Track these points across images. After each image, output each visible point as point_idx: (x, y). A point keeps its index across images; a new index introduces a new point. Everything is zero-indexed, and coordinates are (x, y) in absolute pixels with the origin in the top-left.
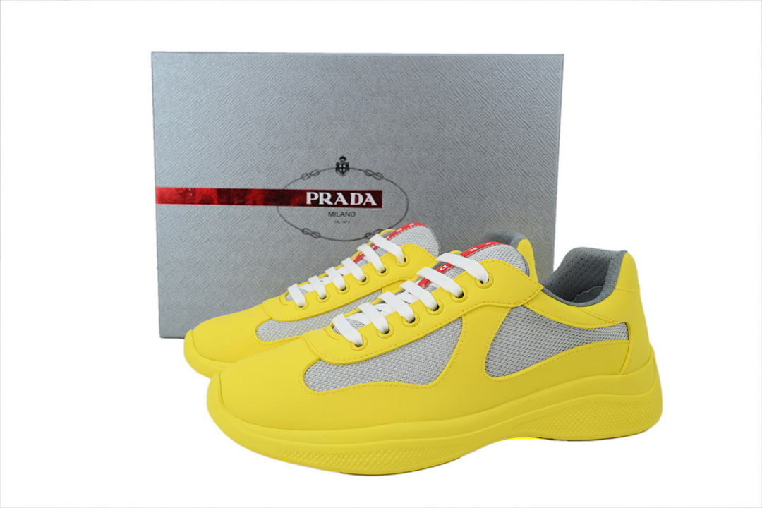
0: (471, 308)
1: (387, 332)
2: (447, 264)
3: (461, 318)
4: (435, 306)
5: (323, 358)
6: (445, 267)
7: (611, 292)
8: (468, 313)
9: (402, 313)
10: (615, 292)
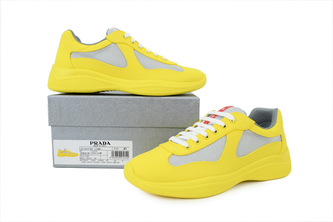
0: (230, 131)
1: (198, 142)
2: (214, 115)
3: (226, 135)
4: (215, 131)
5: (174, 153)
6: (214, 116)
7: (275, 123)
8: (228, 133)
9: (202, 134)
10: (277, 123)
